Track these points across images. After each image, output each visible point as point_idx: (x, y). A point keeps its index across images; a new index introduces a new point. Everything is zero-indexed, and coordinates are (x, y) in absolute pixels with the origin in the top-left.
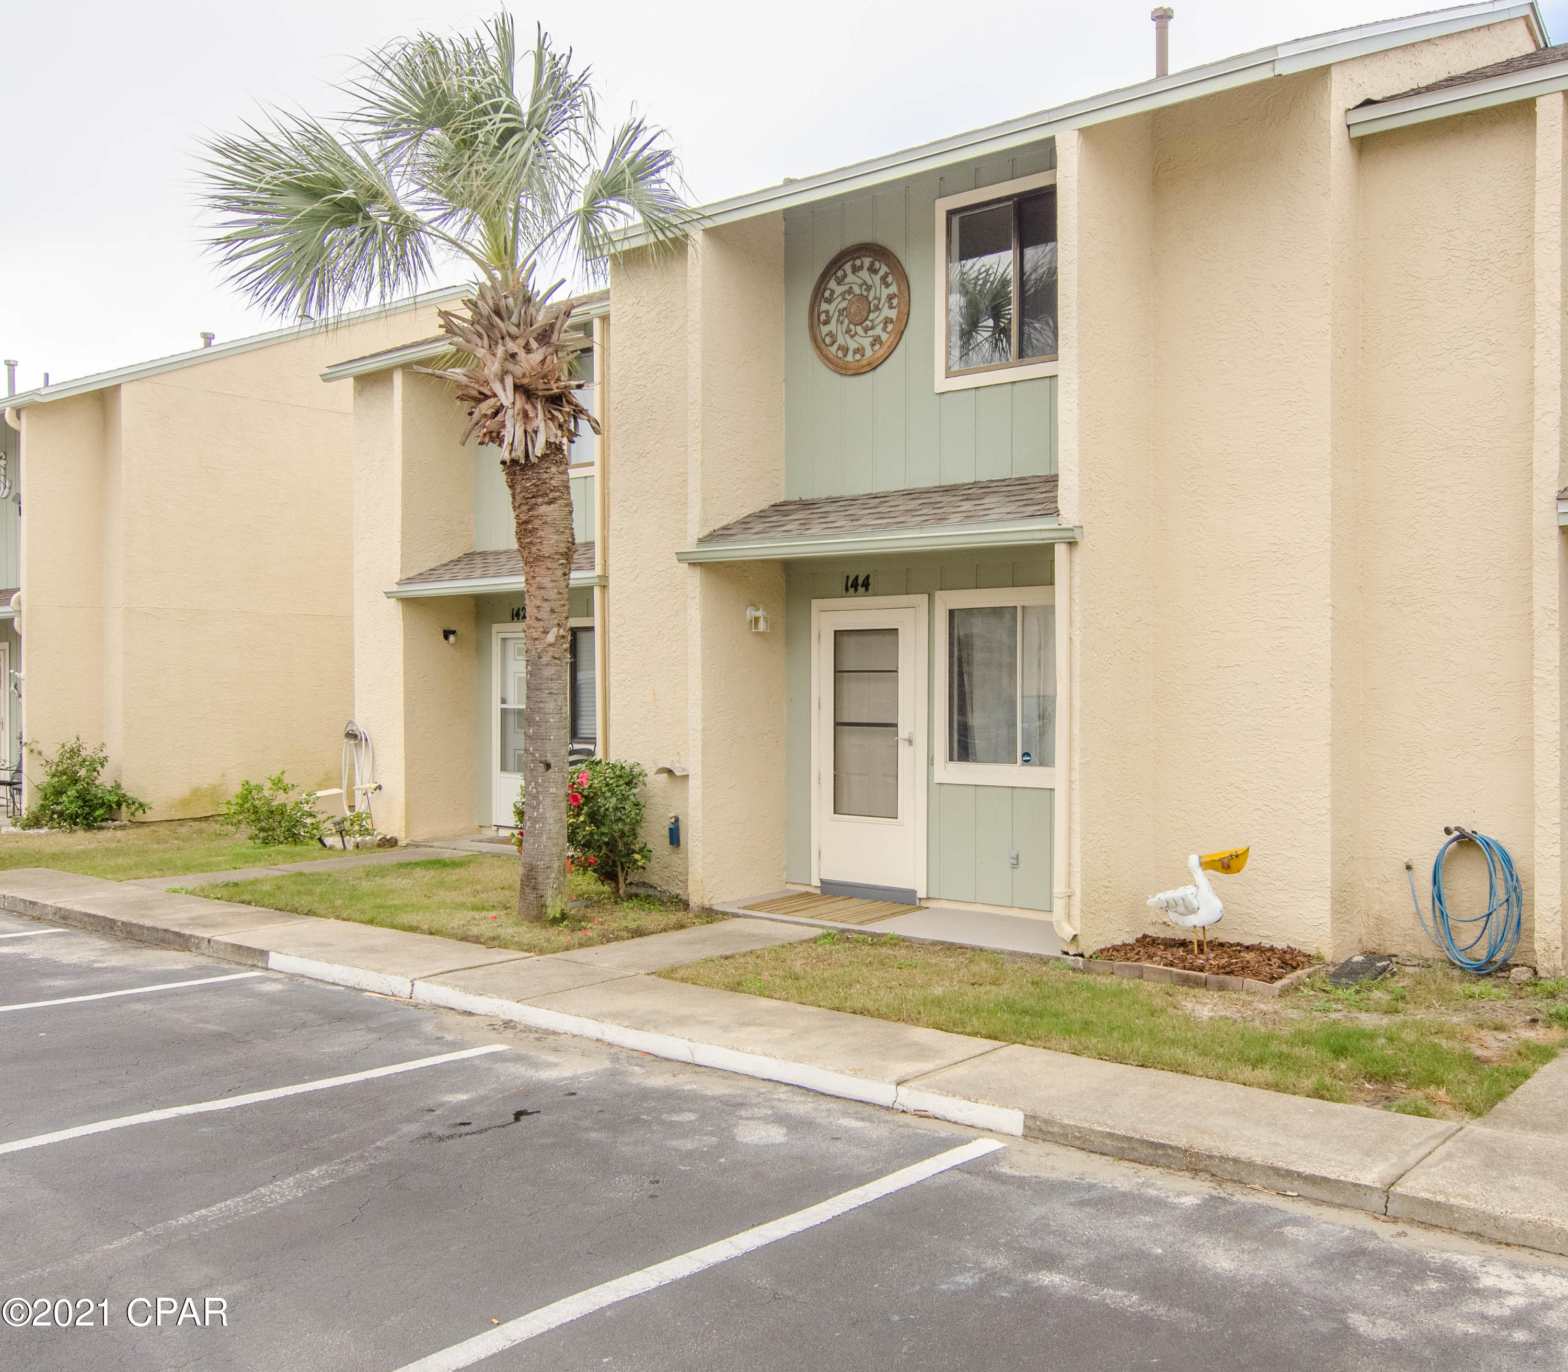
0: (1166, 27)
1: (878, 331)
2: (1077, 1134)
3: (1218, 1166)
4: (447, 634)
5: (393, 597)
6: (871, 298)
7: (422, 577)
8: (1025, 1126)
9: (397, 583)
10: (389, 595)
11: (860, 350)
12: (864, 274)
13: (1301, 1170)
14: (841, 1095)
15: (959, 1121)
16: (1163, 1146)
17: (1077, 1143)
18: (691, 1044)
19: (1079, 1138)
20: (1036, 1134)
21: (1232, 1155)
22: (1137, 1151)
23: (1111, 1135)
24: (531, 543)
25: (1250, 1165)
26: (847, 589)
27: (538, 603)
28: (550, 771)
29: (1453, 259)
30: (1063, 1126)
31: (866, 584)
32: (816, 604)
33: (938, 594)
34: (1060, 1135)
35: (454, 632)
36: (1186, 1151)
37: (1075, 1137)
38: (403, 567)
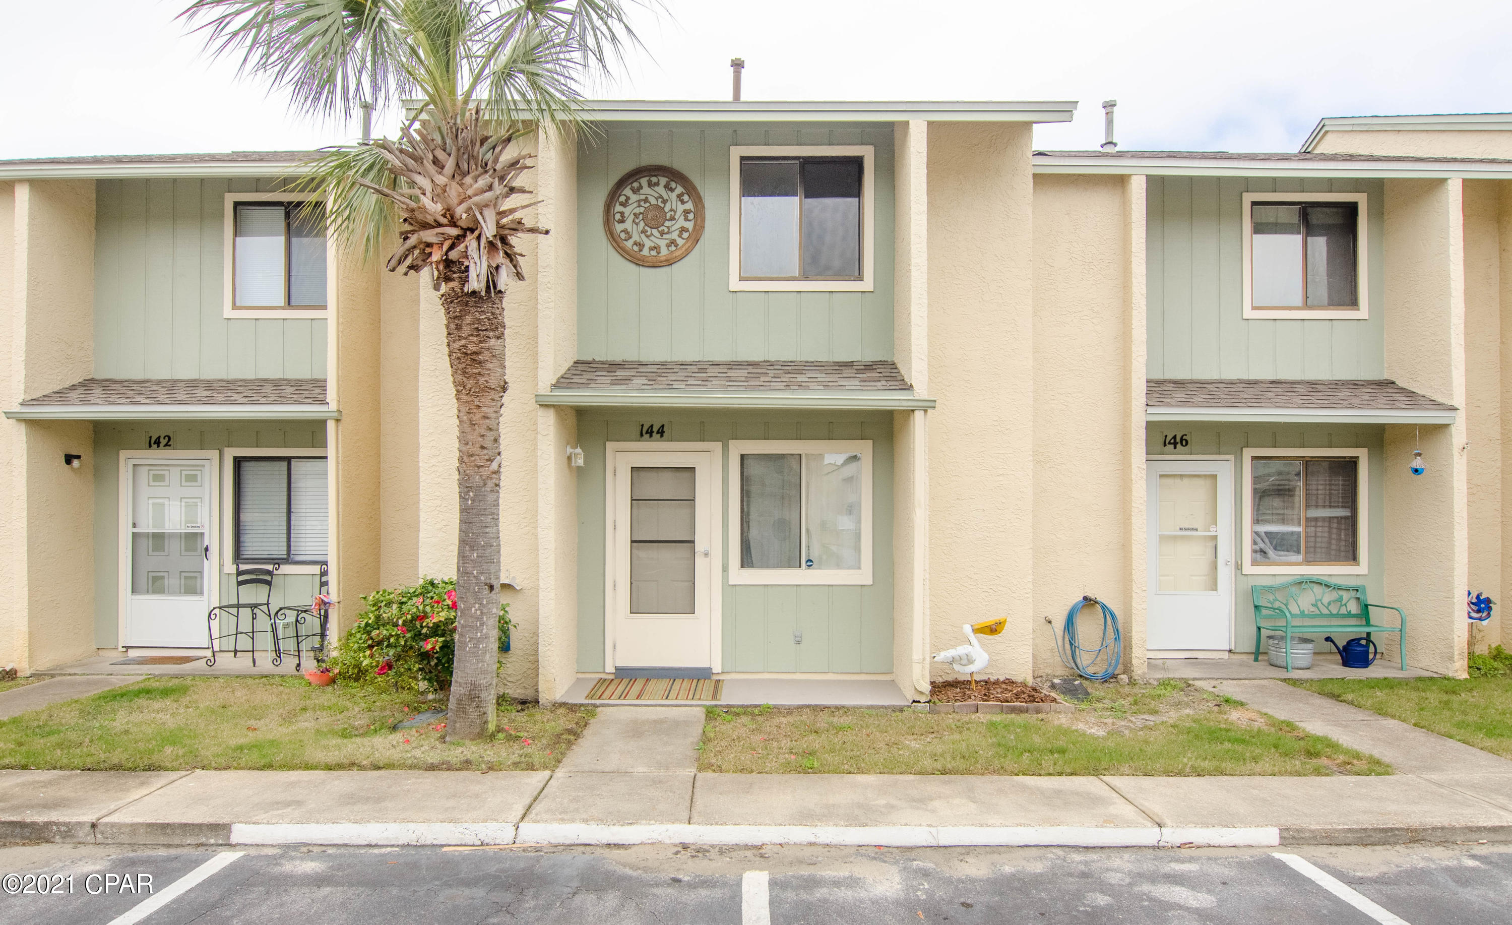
0: (740, 72)
1: (675, 236)
2: (1324, 834)
3: (1431, 834)
4: (69, 459)
5: (13, 418)
6: (667, 209)
7: (44, 400)
8: (1281, 837)
9: (21, 404)
10: (9, 415)
11: (656, 248)
12: (661, 190)
13: (1485, 825)
14: (1105, 845)
15: (1221, 845)
16: (1391, 829)
17: (1325, 841)
18: (933, 830)
19: (1326, 837)
20: (1291, 841)
21: (1439, 825)
22: (1372, 836)
23: (1351, 830)
24: (479, 374)
25: (1453, 829)
26: (642, 435)
27: (483, 432)
28: (493, 592)
29: (1073, 259)
30: (1312, 831)
31: (661, 432)
32: (610, 445)
33: (732, 444)
34: (1310, 838)
35: (78, 457)
36: (1408, 829)
37: (1323, 837)
38: (27, 388)
